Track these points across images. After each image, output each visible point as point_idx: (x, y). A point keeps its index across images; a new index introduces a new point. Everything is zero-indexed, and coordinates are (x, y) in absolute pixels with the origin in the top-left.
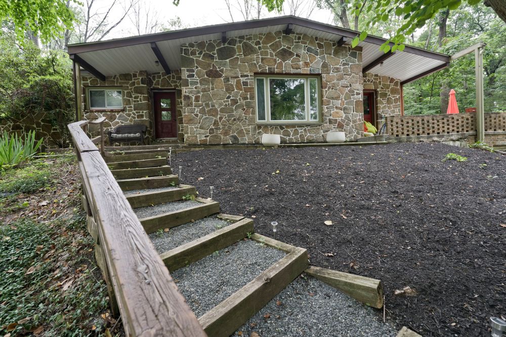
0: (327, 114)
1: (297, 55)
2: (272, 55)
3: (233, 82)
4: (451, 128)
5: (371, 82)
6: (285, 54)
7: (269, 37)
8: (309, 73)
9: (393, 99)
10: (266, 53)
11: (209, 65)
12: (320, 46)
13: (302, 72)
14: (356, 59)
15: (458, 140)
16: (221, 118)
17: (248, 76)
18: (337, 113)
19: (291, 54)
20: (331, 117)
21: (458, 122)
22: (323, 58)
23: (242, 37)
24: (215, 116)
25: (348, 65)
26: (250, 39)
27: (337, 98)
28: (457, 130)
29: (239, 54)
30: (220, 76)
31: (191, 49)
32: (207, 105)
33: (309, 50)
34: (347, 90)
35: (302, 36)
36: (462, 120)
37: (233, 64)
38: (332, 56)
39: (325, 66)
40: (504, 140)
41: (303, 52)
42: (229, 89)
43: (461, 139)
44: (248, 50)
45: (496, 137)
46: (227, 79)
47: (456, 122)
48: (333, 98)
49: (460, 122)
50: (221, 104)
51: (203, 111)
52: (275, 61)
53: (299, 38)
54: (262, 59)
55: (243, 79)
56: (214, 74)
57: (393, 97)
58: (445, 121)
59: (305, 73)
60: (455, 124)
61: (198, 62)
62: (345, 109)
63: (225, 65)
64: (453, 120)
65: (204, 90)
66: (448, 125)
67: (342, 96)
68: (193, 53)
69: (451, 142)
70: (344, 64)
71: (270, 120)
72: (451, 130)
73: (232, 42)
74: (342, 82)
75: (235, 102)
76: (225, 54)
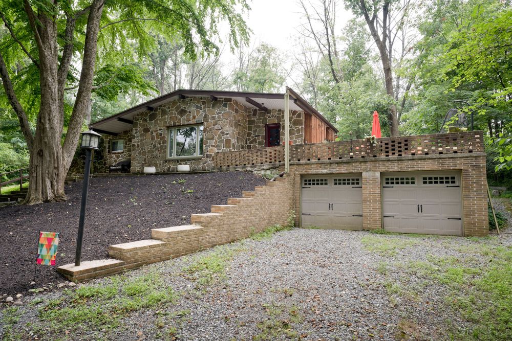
0: (205, 151)
1: (190, 112)
2: (175, 114)
3: (154, 134)
4: (264, 160)
5: (275, 117)
6: (183, 112)
7: (174, 103)
8: (195, 123)
9: (296, 129)
10: (172, 113)
11: (144, 125)
12: (204, 103)
13: (191, 123)
14: (227, 108)
15: (269, 169)
16: (148, 157)
17: (162, 129)
18: (212, 149)
19: (185, 112)
20: (208, 153)
21: (270, 154)
22: (205, 111)
23: (161, 106)
24: (145, 155)
25: (221, 113)
26: (164, 106)
27: (212, 139)
28: (270, 161)
29: (159, 117)
30: (149, 131)
31: (137, 117)
32: (142, 149)
33: (197, 107)
34: (219, 132)
35: (192, 99)
36: (275, 152)
37: (156, 123)
38: (211, 109)
39: (206, 116)
40: (318, 169)
41: (193, 109)
42: (153, 139)
43: (271, 168)
44: (164, 113)
45: (310, 167)
46: (152, 133)
47: (269, 155)
48: (209, 139)
49: (273, 154)
50: (148, 148)
51: (140, 153)
52: (177, 117)
53: (191, 100)
54: (170, 118)
55: (160, 132)
56: (146, 130)
57: (296, 128)
58: (259, 154)
59: (193, 123)
60: (268, 156)
61: (140, 124)
62: (217, 146)
63: (151, 124)
64: (266, 153)
65: (141, 141)
66: (261, 157)
67: (216, 137)
68: (138, 119)
69: (263, 171)
70: (218, 113)
71: (175, 157)
72: (264, 161)
73: (156, 110)
74: (216, 127)
75: (155, 146)
76: (152, 117)
